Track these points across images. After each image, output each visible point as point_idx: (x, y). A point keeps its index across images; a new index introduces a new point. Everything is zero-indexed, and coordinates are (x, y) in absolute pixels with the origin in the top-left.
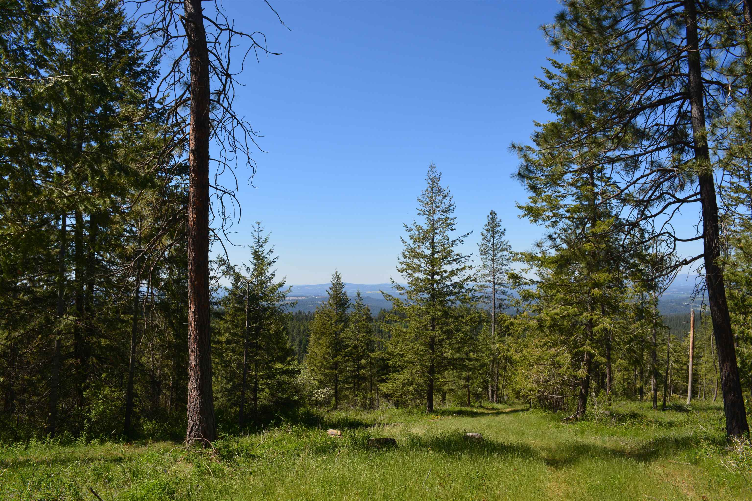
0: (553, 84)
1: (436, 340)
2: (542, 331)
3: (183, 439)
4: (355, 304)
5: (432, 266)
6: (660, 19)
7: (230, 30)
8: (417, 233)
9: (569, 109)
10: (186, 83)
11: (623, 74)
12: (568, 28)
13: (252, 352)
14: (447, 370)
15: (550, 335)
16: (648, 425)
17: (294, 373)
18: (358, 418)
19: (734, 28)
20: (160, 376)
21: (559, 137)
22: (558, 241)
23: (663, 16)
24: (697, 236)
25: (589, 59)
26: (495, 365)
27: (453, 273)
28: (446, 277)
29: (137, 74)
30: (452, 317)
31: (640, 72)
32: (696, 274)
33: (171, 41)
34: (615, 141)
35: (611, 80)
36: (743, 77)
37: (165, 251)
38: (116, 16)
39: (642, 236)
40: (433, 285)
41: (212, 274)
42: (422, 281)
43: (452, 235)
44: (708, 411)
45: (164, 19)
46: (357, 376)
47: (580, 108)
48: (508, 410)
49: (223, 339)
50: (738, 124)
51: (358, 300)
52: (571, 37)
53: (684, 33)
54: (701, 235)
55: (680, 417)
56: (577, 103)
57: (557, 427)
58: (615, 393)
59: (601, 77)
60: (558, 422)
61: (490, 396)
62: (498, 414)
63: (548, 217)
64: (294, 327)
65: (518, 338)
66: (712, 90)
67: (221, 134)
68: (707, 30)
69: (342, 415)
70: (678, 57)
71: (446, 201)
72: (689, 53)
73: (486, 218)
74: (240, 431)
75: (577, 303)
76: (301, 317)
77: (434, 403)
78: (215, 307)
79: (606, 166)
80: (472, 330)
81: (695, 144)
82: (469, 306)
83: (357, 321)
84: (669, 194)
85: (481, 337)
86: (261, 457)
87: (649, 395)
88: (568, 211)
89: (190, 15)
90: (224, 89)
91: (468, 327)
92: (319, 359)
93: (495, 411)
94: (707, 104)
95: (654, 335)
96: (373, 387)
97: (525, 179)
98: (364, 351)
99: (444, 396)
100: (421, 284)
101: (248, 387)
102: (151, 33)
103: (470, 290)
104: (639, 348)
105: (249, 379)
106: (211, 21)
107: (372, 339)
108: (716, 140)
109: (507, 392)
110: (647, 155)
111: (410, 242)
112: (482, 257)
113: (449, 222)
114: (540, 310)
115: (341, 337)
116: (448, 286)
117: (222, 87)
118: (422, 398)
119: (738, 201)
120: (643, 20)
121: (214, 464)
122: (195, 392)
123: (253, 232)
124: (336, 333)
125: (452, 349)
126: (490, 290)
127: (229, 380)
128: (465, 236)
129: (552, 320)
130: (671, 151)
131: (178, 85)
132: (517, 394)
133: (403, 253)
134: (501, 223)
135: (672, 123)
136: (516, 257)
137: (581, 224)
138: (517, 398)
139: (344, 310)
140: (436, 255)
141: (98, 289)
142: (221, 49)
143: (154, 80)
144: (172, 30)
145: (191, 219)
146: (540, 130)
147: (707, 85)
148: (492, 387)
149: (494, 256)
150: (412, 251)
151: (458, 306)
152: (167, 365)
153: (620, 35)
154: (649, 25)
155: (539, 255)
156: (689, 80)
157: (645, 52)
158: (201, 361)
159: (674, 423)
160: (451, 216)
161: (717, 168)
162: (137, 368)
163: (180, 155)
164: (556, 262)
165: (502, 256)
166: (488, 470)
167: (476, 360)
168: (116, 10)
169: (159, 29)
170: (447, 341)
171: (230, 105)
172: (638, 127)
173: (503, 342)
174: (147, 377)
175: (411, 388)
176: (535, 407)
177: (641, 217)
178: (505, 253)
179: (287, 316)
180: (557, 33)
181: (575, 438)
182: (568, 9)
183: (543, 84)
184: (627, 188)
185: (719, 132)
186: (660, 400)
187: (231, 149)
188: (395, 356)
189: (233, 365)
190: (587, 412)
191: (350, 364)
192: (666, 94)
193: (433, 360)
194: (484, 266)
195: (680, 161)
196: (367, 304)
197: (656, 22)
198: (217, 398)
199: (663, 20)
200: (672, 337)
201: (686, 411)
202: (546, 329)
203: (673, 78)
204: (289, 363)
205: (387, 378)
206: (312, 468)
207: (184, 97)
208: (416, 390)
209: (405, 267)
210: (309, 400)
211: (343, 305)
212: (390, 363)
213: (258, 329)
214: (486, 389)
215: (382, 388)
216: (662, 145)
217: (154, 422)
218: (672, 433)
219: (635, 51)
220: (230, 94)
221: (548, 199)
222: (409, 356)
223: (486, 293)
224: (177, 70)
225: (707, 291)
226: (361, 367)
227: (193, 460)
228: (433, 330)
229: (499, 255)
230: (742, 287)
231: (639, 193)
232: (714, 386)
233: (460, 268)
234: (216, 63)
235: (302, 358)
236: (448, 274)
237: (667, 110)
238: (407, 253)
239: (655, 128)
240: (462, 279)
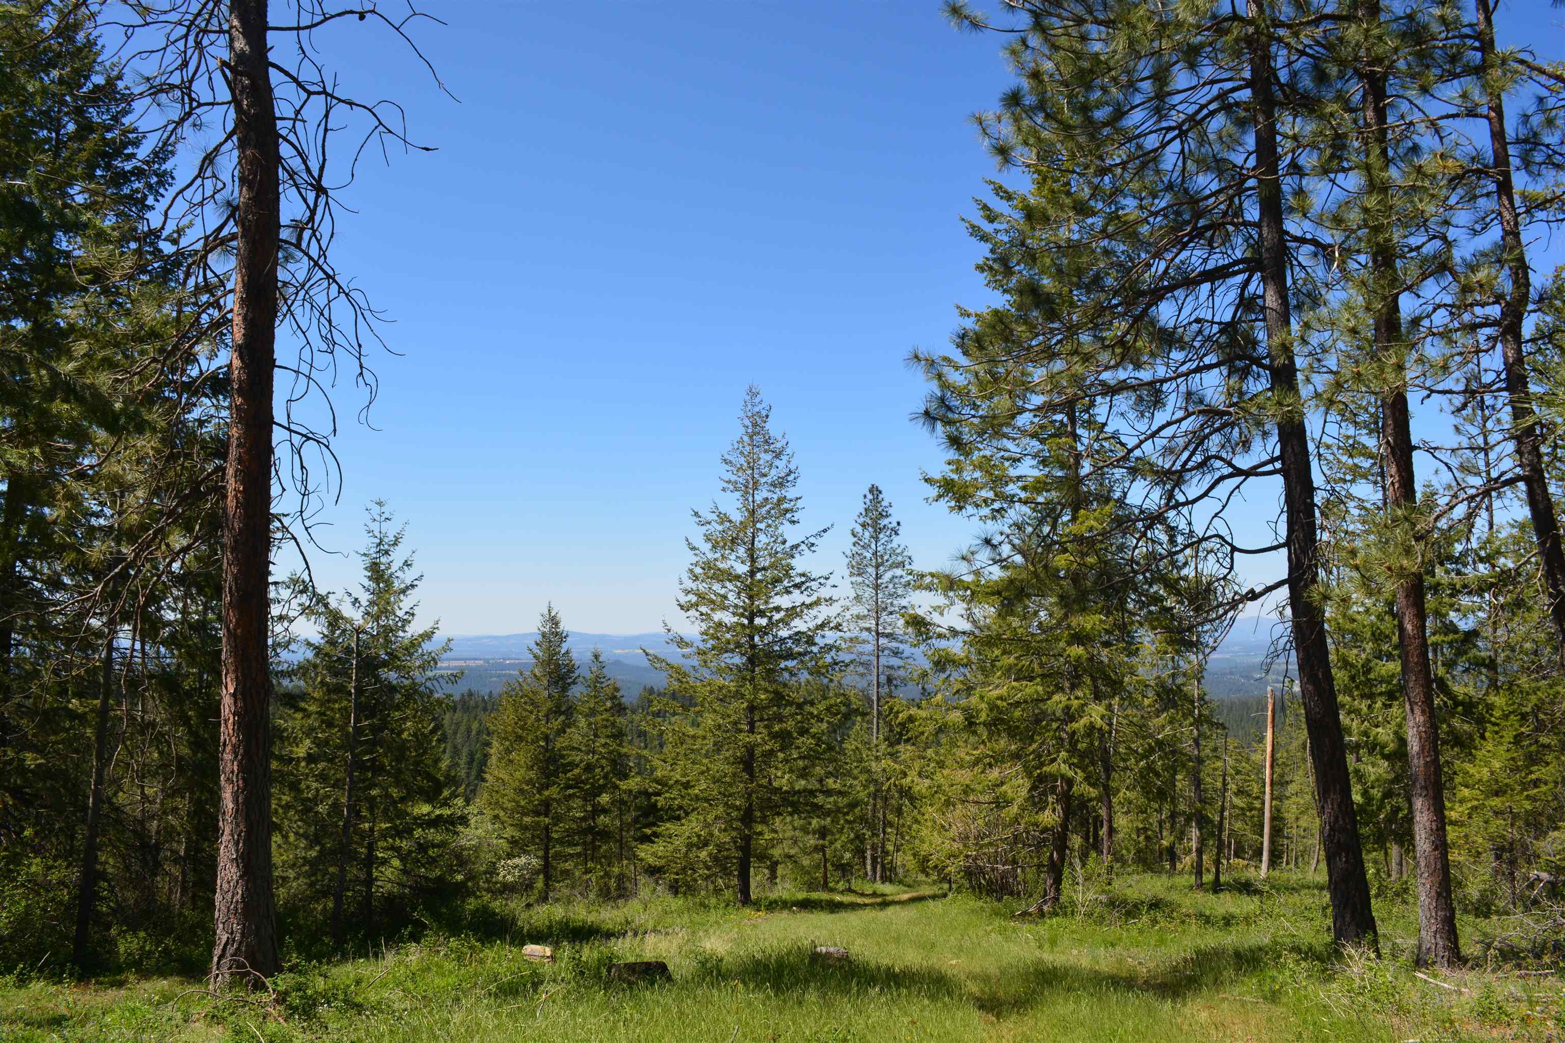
0: (997, 231)
1: (758, 751)
2: (974, 733)
3: (206, 972)
4: (589, 676)
5: (751, 598)
6: (1205, 112)
7: (327, 94)
8: (720, 528)
9: (1028, 285)
10: (229, 204)
11: (1132, 218)
12: (1026, 123)
13: (364, 781)
14: (779, 814)
15: (990, 740)
16: (1183, 922)
17: (453, 824)
18: (591, 918)
19: (1345, 135)
20: (158, 832)
21: (1006, 340)
22: (1006, 550)
23: (1212, 107)
24: (1275, 543)
25: (1068, 183)
26: (880, 804)
27: (793, 612)
28: (778, 621)
29: (122, 178)
30: (791, 703)
31: (1166, 216)
32: (1275, 616)
33: (197, 111)
34: (1118, 350)
35: (1110, 229)
36: (1360, 233)
37: (173, 561)
38: (80, 50)
39: (1172, 541)
40: (752, 638)
41: (275, 610)
42: (729, 629)
43: (792, 534)
44: (1303, 892)
45: (185, 64)
46: (590, 830)
47: (1047, 283)
48: (905, 897)
49: (301, 751)
50: (1351, 325)
51: (594, 669)
52: (1032, 141)
53: (1250, 141)
54: (1282, 541)
55: (1248, 905)
56: (1042, 272)
57: (1002, 931)
58: (1119, 858)
59: (1090, 221)
60: (1005, 919)
61: (869, 867)
62: (885, 905)
63: (985, 501)
64: (458, 724)
65: (927, 746)
66: (1304, 254)
67: (302, 313)
68: (1295, 138)
69: (558, 912)
70: (1241, 190)
71: (781, 464)
72: (1260, 181)
73: (862, 499)
74: (334, 951)
75: (1043, 676)
76: (472, 703)
77: (753, 884)
78: (285, 682)
79: (1099, 399)
80: (833, 729)
81: (1272, 361)
82: (826, 681)
83: (593, 712)
84: (1222, 459)
85: (849, 746)
86: (377, 1008)
87: (1188, 861)
88: (1024, 488)
89: (241, 57)
90: (311, 219)
91: (824, 726)
92: (511, 793)
93: (879, 900)
94: (1294, 283)
95: (1196, 742)
96: (625, 852)
97: (939, 424)
98: (605, 777)
99: (773, 869)
100: (728, 636)
101: (352, 856)
102: (155, 94)
103: (829, 648)
104: (1166, 768)
105: (356, 838)
106: (287, 73)
107: (624, 750)
108: (1310, 354)
109: (903, 860)
110: (1179, 380)
111: (706, 547)
112: (854, 579)
113: (785, 506)
114: (969, 690)
115: (558, 745)
116: (783, 640)
117: (308, 214)
118: (726, 872)
119: (1357, 473)
120: (1173, 112)
121: (271, 1027)
122: (233, 870)
123: (370, 523)
124: (546, 738)
125: (791, 771)
126: (869, 648)
127: (314, 840)
128: (819, 535)
129: (991, 710)
130: (1225, 373)
131: (209, 207)
132: (923, 864)
133: (691, 571)
134: (890, 511)
135: (1227, 318)
136: (919, 582)
137: (1048, 515)
138: (924, 871)
139: (565, 689)
140: (759, 576)
141: (20, 643)
142: (308, 134)
143: (162, 191)
144: (200, 88)
145: (231, 494)
146: (970, 324)
147: (1294, 245)
148: (874, 848)
149: (878, 577)
150: (708, 566)
151: (803, 680)
152: (175, 810)
153: (1130, 140)
154: (1184, 122)
155: (969, 578)
156: (1260, 235)
157: (1176, 174)
158: (247, 801)
159: (1233, 917)
160: (790, 493)
161: (1312, 409)
162: (107, 816)
163: (212, 356)
164: (999, 593)
165: (893, 577)
166: (859, 1024)
167: (840, 793)
168: (81, 37)
169: (172, 87)
170: (781, 755)
171: (323, 253)
172: (1162, 323)
173: (894, 756)
174: (128, 834)
175: (703, 854)
176: (959, 891)
177: (1167, 504)
178: (898, 572)
179: (439, 702)
180: (1006, 130)
181: (1037, 953)
182: (1025, 84)
183: (975, 231)
184: (1138, 446)
185: (1315, 339)
186: (1208, 870)
187: (324, 347)
188: (671, 787)
189: (320, 808)
190: (1063, 899)
191: (577, 803)
192: (1217, 260)
193: (750, 795)
194: (858, 598)
195: (1241, 394)
196: (616, 676)
197: (1199, 117)
198: (285, 879)
199: (1212, 114)
200: (1232, 743)
201: (1257, 892)
202: (981, 730)
203: (1230, 228)
204: (445, 804)
205: (655, 835)
206: (485, 1030)
207: (225, 232)
208: (715, 859)
209: (694, 599)
210: (488, 881)
211: (562, 678)
212: (661, 801)
213: (375, 730)
214: (860, 853)
215: (642, 855)
216: (1207, 360)
217: (142, 934)
218: (1230, 939)
219: (1158, 172)
220: (325, 230)
221: (985, 465)
222: (701, 786)
223: (862, 653)
224: (208, 173)
225: (1293, 653)
226: (599, 810)
227: (224, 1019)
228: (752, 731)
229: (887, 576)
230: (1364, 645)
231: (1163, 455)
232: (1315, 842)
233: (808, 601)
234: (296, 163)
235: (474, 791)
236: (783, 613)
237: (1217, 292)
238: (698, 570)
239: (1195, 327)
240: (812, 625)
